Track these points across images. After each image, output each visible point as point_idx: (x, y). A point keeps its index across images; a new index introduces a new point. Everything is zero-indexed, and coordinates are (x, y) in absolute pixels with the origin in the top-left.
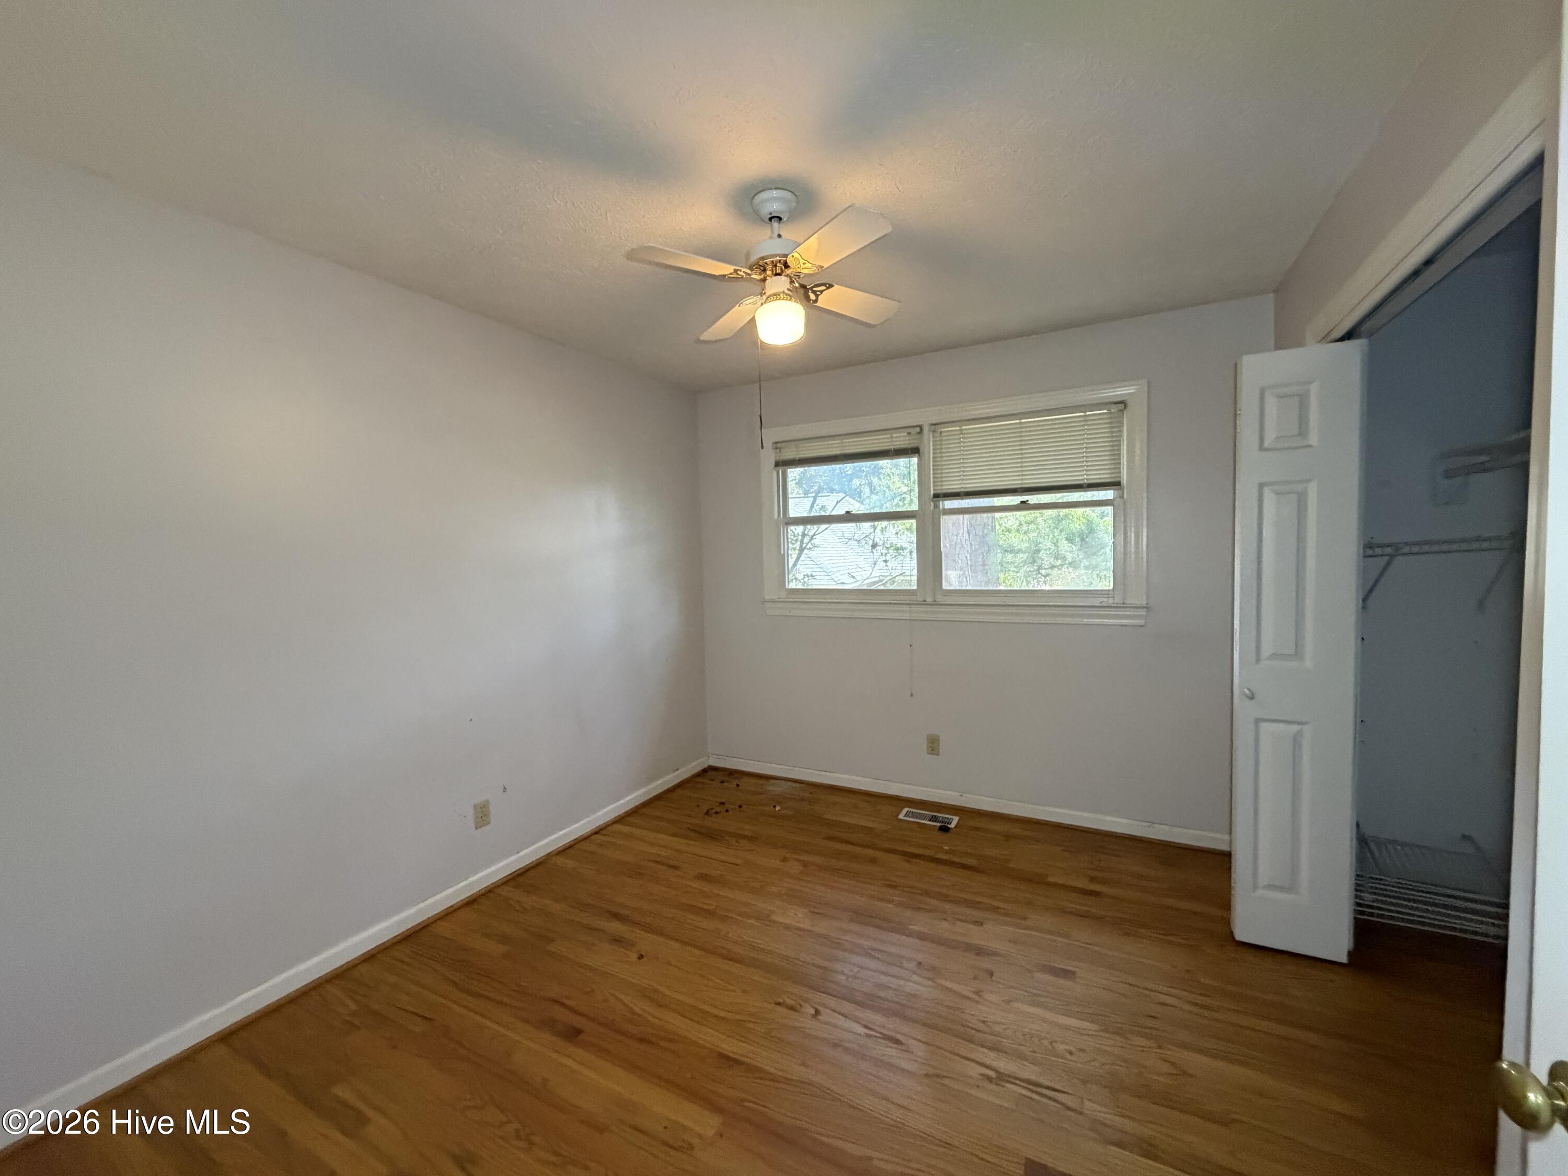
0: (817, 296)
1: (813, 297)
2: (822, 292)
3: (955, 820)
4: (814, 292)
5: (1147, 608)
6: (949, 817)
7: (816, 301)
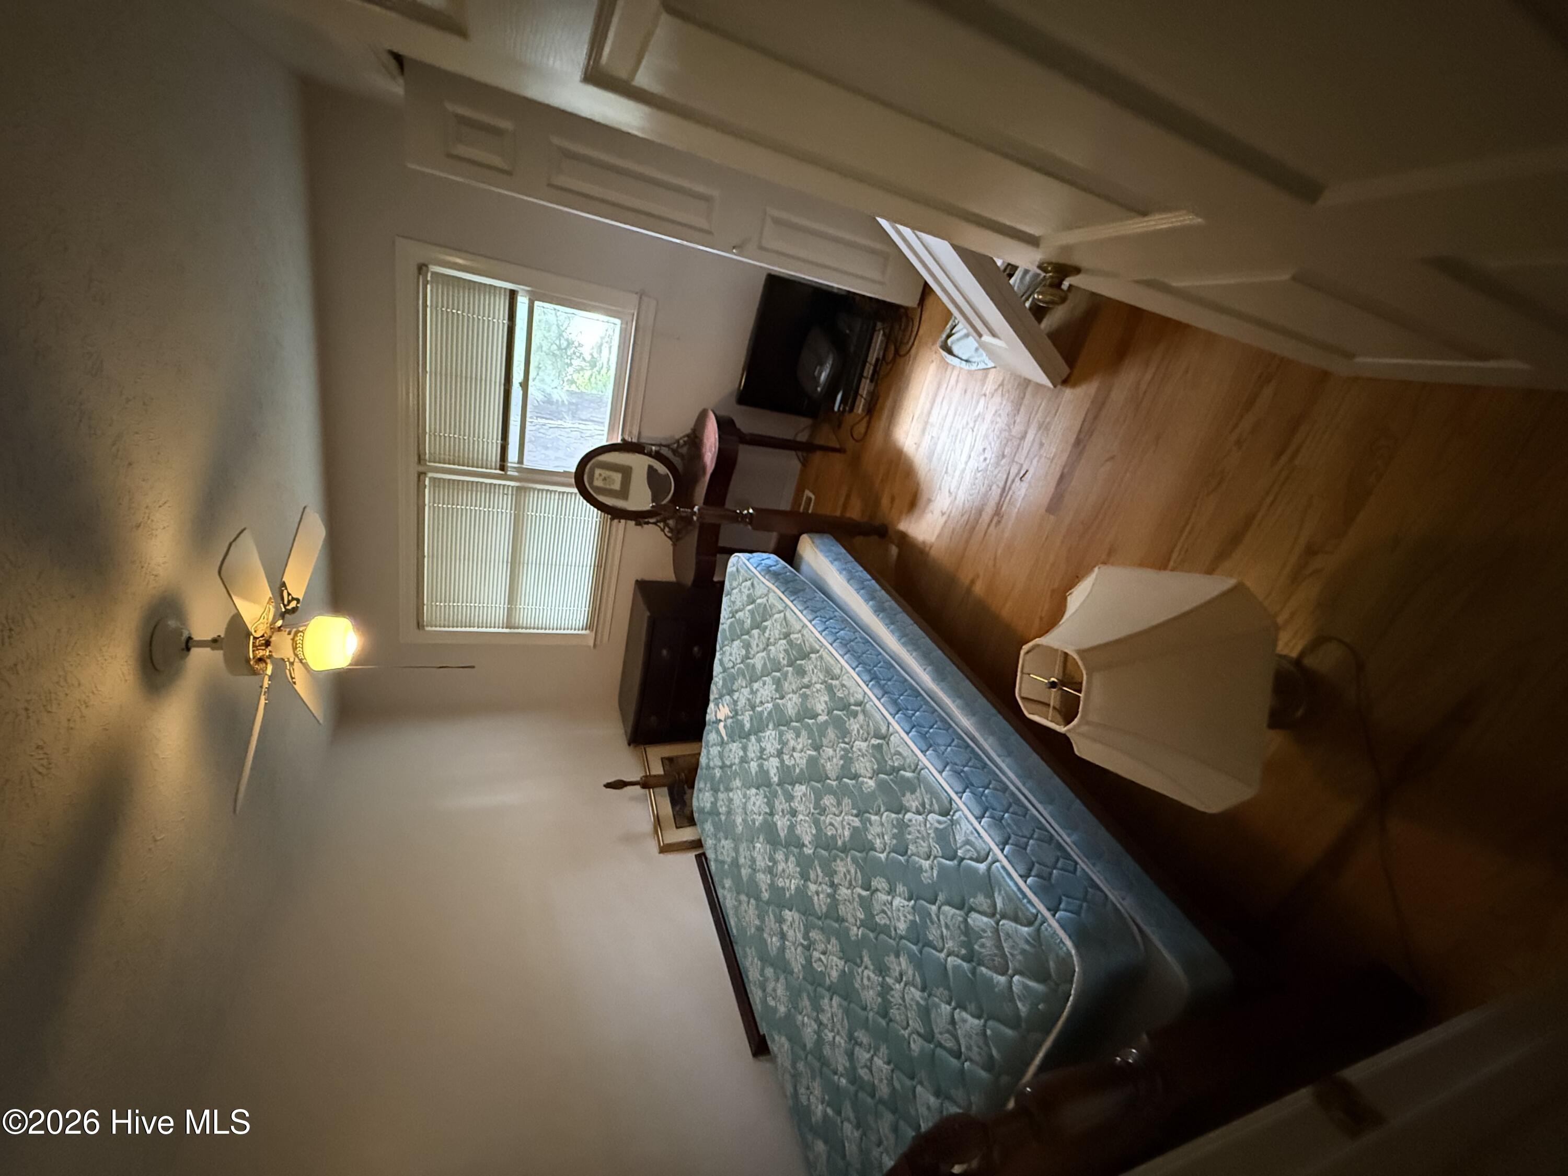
0: (293, 599)
1: (293, 604)
2: (289, 594)
3: (808, 493)
4: (289, 602)
5: (641, 295)
6: (804, 498)
7: (298, 600)
